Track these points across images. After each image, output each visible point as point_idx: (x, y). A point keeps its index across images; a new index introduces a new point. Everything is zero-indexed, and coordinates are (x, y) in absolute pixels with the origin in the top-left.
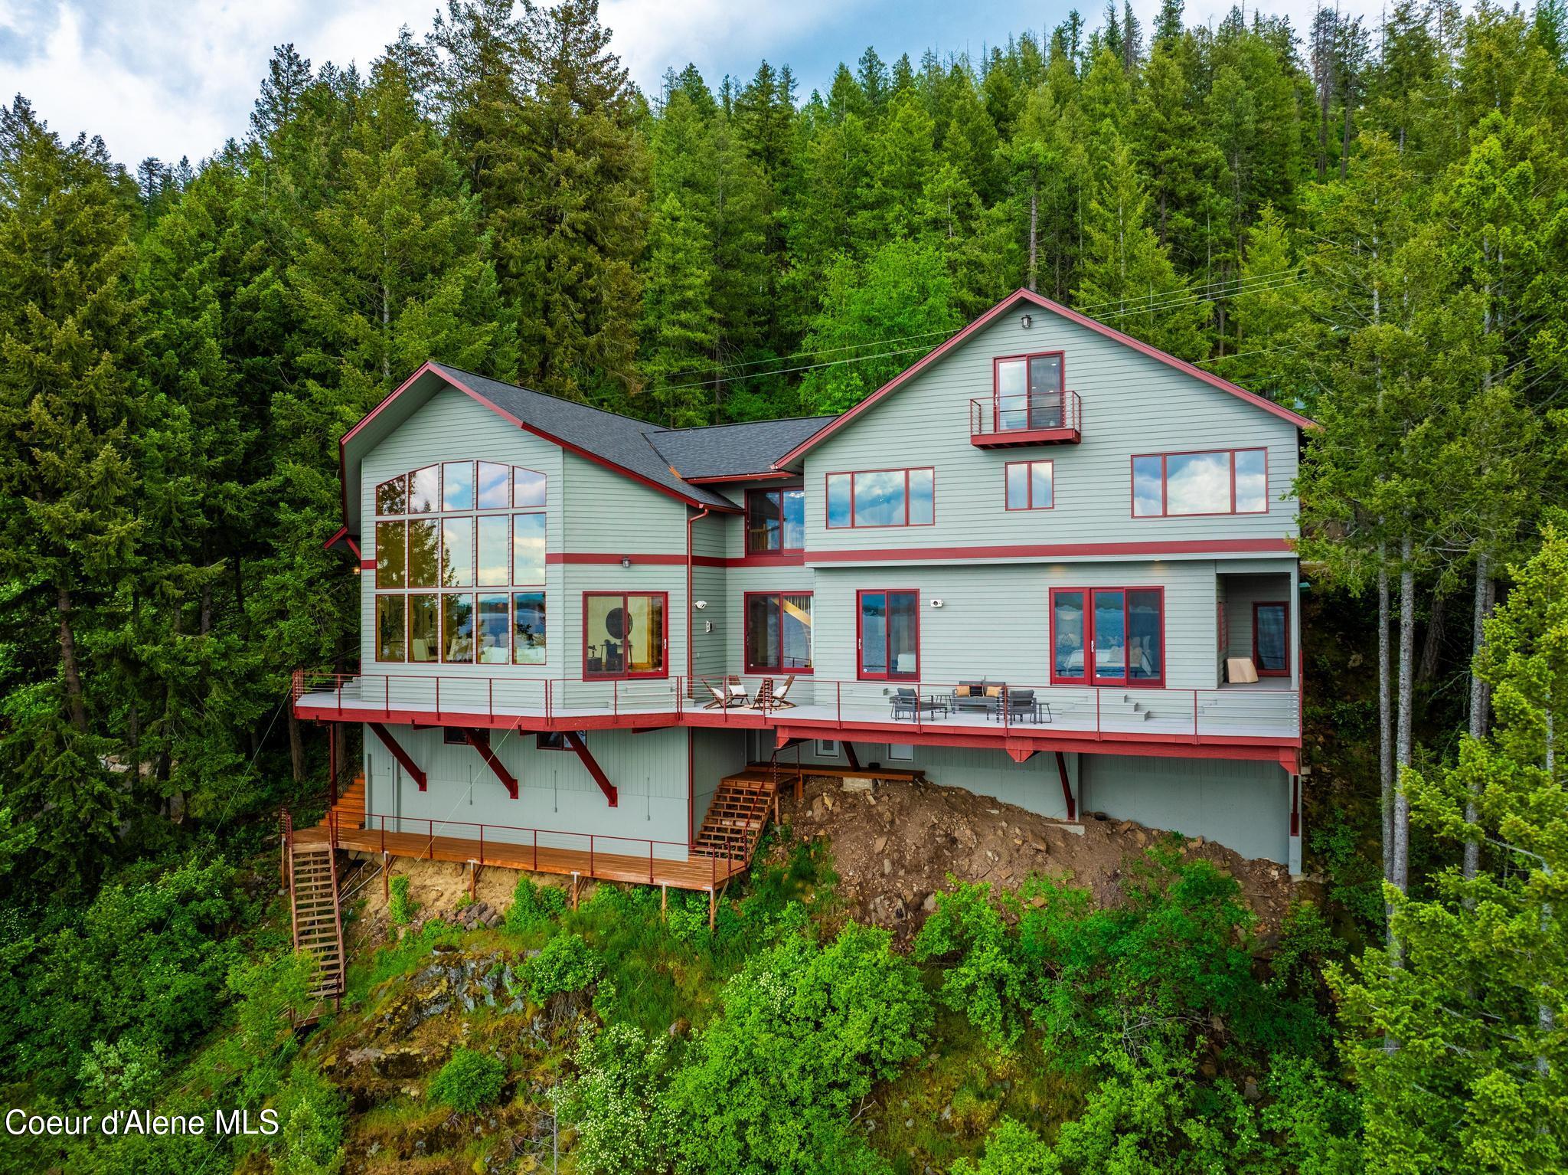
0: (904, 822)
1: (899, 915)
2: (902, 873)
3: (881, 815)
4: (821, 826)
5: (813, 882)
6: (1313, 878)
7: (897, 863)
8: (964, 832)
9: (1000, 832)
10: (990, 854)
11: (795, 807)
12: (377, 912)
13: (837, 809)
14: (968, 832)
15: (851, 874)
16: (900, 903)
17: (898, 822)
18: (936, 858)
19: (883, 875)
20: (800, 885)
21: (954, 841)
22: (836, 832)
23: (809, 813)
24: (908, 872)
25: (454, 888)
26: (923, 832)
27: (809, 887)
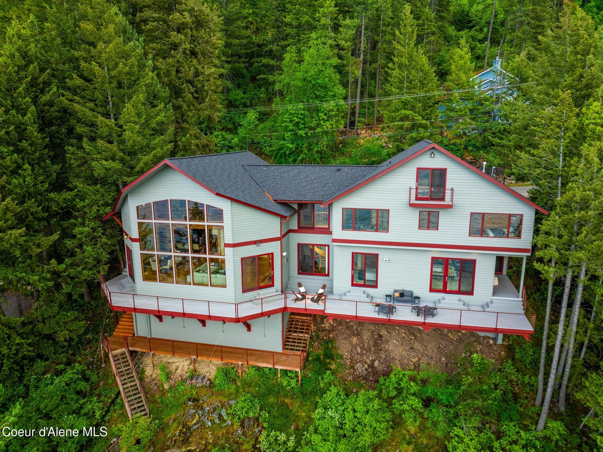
0: (361, 330)
1: (366, 370)
2: (364, 352)
3: (352, 326)
4: (330, 332)
5: (333, 359)
6: (504, 343)
7: (362, 348)
8: (383, 332)
9: (397, 331)
10: (395, 341)
11: (317, 322)
12: (151, 376)
13: (335, 324)
14: (386, 333)
15: (346, 355)
16: (366, 366)
17: (359, 329)
18: (376, 344)
19: (358, 354)
20: (328, 361)
21: (381, 336)
22: (337, 335)
23: (323, 325)
24: (367, 351)
25: (182, 364)
26: (369, 334)
27: (332, 362)
